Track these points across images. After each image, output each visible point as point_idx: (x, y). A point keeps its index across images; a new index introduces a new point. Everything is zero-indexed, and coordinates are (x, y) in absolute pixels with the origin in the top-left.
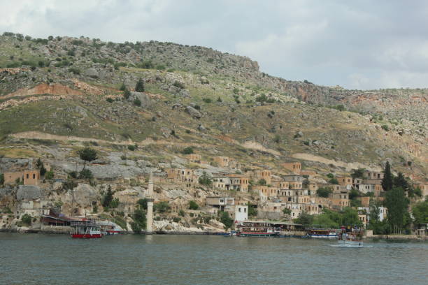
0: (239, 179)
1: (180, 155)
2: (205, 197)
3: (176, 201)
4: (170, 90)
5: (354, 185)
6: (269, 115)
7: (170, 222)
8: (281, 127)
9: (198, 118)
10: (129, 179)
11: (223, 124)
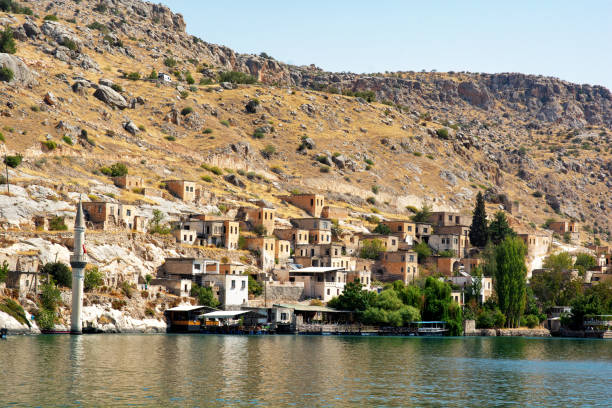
0: (222, 226)
1: (104, 177)
2: (163, 259)
3: (111, 268)
5: (418, 236)
6: (249, 107)
7: (107, 310)
8: (273, 129)
10: (17, 223)
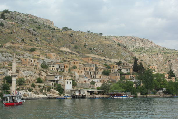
0: (64, 65)
1: (28, 52)
2: (45, 75)
3: (29, 78)
4: (19, 22)
6: (70, 36)
8: (77, 41)
9: (35, 35)
11: (48, 39)
